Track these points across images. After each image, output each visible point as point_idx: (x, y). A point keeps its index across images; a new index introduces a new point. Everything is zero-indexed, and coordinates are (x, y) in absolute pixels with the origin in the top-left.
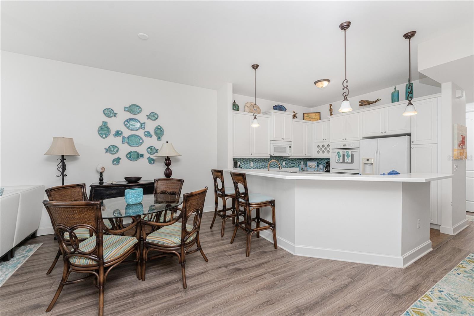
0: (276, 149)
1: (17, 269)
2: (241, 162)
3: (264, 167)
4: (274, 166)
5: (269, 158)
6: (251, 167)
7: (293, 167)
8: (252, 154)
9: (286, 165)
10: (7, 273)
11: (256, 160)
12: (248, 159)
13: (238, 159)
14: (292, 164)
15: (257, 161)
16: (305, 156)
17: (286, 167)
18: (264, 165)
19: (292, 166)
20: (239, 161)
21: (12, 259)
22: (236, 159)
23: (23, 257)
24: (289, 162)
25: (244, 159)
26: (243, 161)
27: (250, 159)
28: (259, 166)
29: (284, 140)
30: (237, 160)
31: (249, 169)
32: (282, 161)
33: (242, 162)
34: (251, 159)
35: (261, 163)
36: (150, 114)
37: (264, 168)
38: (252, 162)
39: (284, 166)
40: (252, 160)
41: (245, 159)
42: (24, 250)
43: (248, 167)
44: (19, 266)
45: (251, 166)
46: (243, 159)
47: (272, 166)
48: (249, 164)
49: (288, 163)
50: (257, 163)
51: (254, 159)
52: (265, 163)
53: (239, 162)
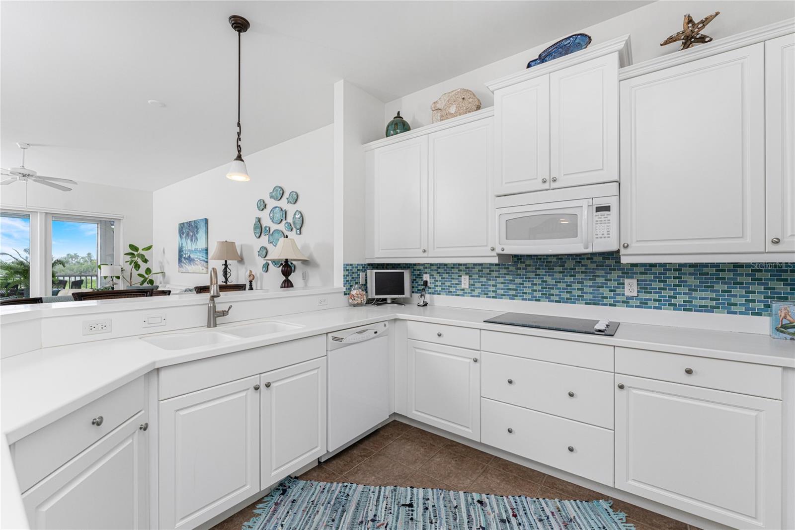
0: (513, 228)
2: (432, 273)
3: (514, 293)
4: (568, 296)
5: (496, 260)
6: (463, 290)
7: (703, 308)
8: (424, 251)
9: (648, 296)
11: (480, 268)
12: (454, 264)
13: (423, 265)
14: (703, 294)
15: (486, 271)
16: (771, 247)
17: (644, 304)
18: (514, 287)
19: (696, 302)
20: (426, 270)
22: (419, 264)
24: (677, 282)
25: (441, 264)
26: (439, 270)
27: (460, 265)
28: (494, 288)
29: (554, 185)
30: (421, 268)
31: (459, 295)
32: (615, 275)
33: (435, 273)
34: (465, 265)
35: (500, 280)
36: (289, 196)
37: (513, 297)
38: (466, 274)
39: (632, 298)
40: (468, 269)
41: (446, 265)
43: (451, 289)
45: (463, 286)
46: (439, 266)
47: (552, 292)
48: (455, 281)
49: (656, 285)
50: (484, 280)
51: (475, 265)
52: (520, 281)
53: (426, 273)
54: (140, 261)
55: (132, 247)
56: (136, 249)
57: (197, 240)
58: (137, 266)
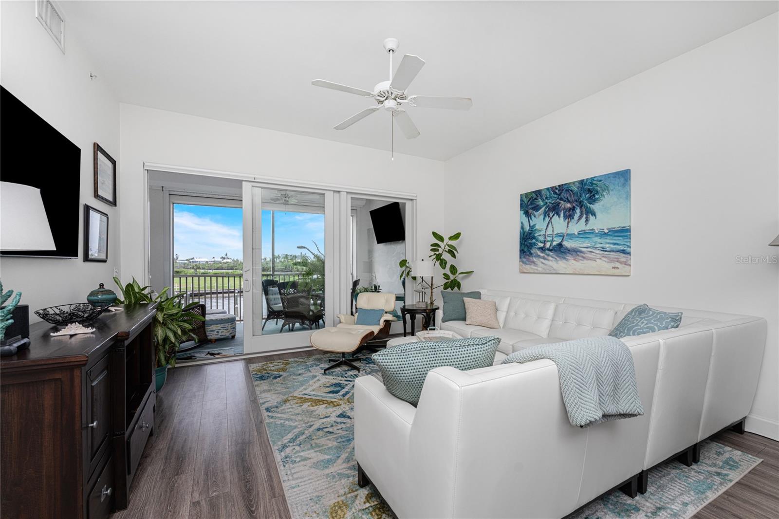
1: (707, 502)
10: (686, 499)
21: (694, 466)
23: (718, 474)
42: (719, 454)
44: (711, 496)
54: (446, 256)
55: (435, 234)
56: (441, 239)
57: (594, 214)
58: (443, 264)
